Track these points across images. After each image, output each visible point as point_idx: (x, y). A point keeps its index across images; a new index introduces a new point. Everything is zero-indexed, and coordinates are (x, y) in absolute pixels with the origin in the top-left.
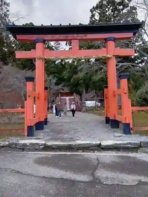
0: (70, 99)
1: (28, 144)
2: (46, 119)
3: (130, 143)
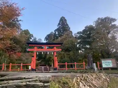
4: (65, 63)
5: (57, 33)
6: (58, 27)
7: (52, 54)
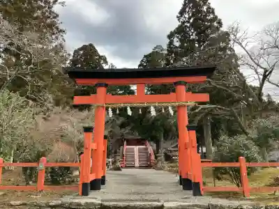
0: (140, 151)
2: (104, 177)
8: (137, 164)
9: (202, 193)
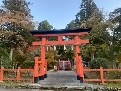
1: (33, 86)
3: (80, 87)
4: (99, 68)
5: (79, 19)
6: (81, 9)
7: (72, 49)
8: (64, 69)
9: (84, 82)
